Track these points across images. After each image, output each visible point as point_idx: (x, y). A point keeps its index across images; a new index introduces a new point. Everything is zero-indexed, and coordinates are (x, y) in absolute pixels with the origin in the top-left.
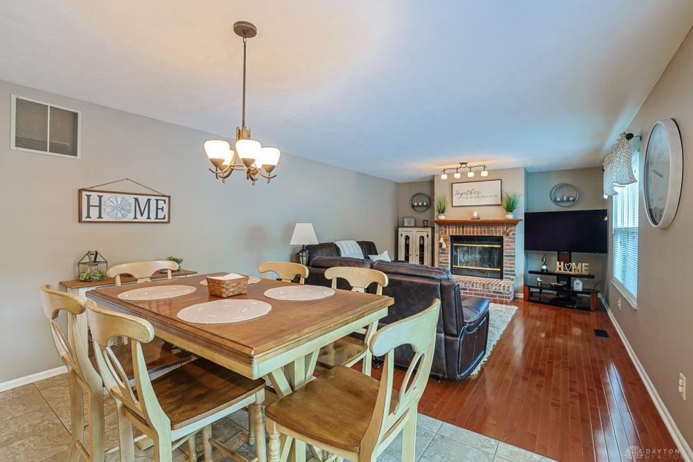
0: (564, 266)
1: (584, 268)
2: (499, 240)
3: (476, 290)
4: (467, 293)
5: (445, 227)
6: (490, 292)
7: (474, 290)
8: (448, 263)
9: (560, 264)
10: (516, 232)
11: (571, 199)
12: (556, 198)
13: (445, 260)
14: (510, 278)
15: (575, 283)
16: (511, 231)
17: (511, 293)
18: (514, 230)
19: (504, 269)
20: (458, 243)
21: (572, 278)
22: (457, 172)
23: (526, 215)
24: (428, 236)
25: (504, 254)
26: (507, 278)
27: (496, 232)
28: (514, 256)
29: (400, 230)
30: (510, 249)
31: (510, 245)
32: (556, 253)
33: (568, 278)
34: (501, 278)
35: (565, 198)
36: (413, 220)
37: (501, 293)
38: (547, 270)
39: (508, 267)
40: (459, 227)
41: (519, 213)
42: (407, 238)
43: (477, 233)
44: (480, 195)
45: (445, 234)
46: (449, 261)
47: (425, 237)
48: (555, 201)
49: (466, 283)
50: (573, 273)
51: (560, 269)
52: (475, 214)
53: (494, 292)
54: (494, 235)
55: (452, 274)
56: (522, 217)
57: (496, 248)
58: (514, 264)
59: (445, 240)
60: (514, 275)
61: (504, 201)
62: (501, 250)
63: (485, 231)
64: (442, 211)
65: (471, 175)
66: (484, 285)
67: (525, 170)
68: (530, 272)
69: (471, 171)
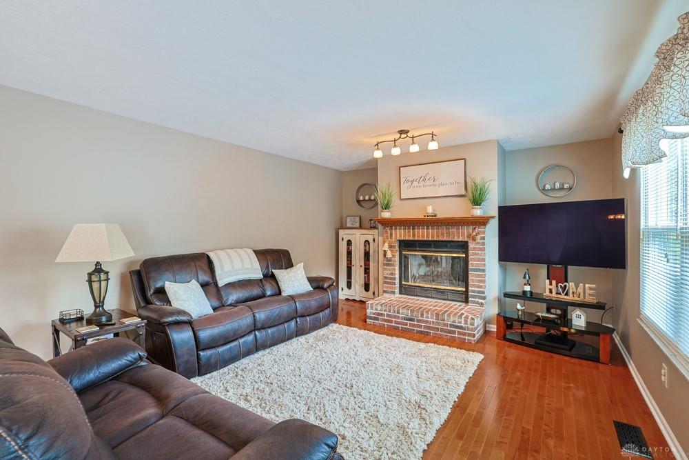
0: (557, 286)
1: (588, 292)
2: (464, 246)
3: (427, 322)
4: (414, 325)
5: (391, 229)
6: (446, 325)
7: (424, 322)
8: (395, 279)
9: (551, 284)
10: (487, 236)
11: (566, 186)
12: (544, 186)
13: (392, 274)
14: (477, 303)
15: (574, 316)
16: (478, 233)
17: (476, 329)
18: (484, 233)
19: (470, 288)
20: (409, 251)
21: (570, 308)
22: (395, 146)
23: (501, 209)
24: (374, 240)
25: (470, 267)
26: (474, 302)
27: (459, 235)
28: (484, 271)
29: (341, 232)
30: (479, 260)
31: (478, 254)
32: (546, 265)
33: (564, 307)
34: (467, 301)
35: (557, 185)
36: (358, 219)
37: (461, 328)
38: (531, 292)
39: (474, 286)
40: (409, 228)
41: (491, 208)
42: (349, 243)
43: (433, 236)
44: (437, 182)
45: (391, 238)
46: (397, 276)
47: (371, 241)
48: (544, 189)
49: (412, 311)
50: (570, 298)
51: (551, 291)
52: (430, 210)
53: (452, 326)
54: (456, 239)
55: (400, 293)
56: (496, 213)
57: (458, 258)
58: (484, 282)
59: (391, 247)
60: (484, 298)
61: (469, 189)
62: (466, 260)
63: (443, 234)
64: (387, 207)
65: (414, 148)
66: (437, 315)
67: (498, 143)
68: (506, 295)
69: (413, 143)
